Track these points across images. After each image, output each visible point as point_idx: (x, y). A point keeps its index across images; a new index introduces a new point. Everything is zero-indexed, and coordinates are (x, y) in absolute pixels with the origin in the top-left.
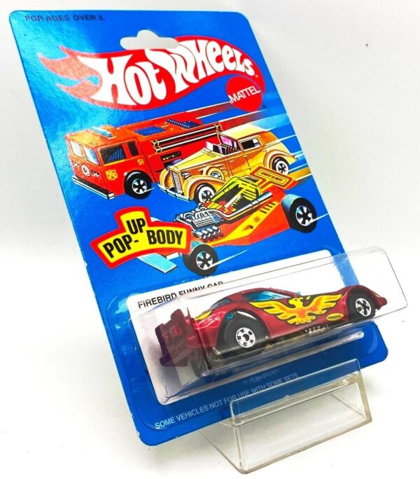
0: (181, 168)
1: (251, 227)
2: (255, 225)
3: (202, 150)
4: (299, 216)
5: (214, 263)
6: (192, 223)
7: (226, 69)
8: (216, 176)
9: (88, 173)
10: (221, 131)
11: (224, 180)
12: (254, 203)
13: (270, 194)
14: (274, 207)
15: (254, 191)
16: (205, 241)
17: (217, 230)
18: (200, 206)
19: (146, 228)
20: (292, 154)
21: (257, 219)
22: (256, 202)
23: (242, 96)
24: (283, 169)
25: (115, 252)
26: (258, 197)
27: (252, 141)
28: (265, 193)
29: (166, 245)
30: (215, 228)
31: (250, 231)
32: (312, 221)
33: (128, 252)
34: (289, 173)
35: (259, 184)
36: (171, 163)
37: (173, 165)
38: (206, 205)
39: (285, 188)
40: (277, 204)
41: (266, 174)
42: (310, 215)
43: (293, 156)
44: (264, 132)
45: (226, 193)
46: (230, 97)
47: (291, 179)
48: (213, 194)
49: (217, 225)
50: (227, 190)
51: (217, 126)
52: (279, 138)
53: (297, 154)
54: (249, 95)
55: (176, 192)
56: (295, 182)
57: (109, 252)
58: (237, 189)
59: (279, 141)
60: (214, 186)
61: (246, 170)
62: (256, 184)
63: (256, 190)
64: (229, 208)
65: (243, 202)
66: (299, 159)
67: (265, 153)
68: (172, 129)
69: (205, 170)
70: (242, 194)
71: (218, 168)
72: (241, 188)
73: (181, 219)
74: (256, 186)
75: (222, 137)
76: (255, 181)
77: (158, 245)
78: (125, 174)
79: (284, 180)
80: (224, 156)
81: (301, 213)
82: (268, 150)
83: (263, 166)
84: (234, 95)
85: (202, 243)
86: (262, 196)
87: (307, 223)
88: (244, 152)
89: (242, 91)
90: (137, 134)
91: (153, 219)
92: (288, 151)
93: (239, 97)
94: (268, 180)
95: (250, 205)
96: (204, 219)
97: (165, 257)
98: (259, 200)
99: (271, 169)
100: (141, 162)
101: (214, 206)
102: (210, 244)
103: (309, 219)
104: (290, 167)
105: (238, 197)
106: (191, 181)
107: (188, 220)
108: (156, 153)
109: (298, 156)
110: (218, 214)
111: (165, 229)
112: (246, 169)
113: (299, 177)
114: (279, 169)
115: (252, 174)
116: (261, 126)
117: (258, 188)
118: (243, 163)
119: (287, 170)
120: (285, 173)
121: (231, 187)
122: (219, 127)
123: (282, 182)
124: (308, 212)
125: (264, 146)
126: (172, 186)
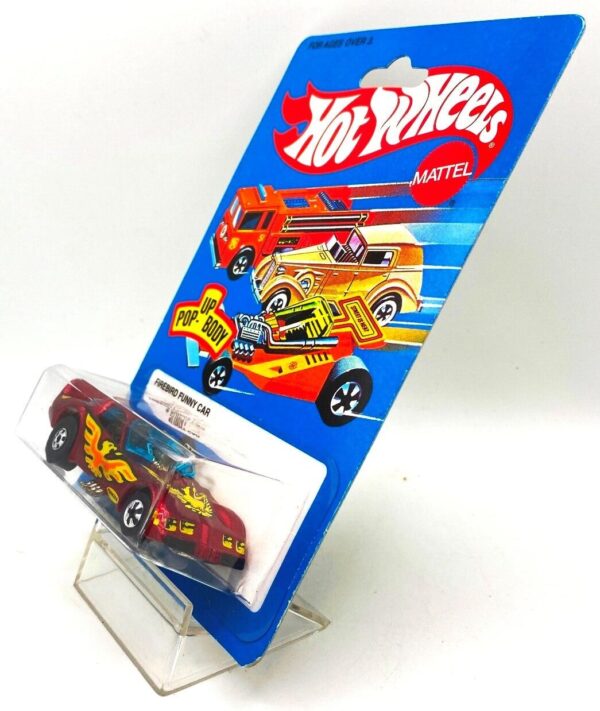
0: (285, 260)
1: (280, 370)
2: (286, 371)
3: (319, 246)
4: (340, 395)
5: (221, 385)
6: (241, 329)
7: (453, 126)
8: (304, 286)
9: (222, 235)
10: (361, 225)
11: (307, 296)
12: (308, 343)
13: (335, 342)
14: (324, 362)
15: (323, 326)
16: (234, 356)
17: (251, 352)
18: (262, 315)
19: (211, 313)
20: (422, 298)
21: (293, 365)
22: (312, 343)
23: (435, 177)
24: (383, 315)
25: (181, 321)
26: (320, 337)
27: (384, 253)
28: (332, 337)
29: (208, 340)
30: (252, 348)
31: (276, 374)
32: (349, 413)
33: (187, 329)
34: (387, 325)
35: (337, 321)
36: (280, 250)
37: (281, 252)
38: (267, 316)
39: (360, 344)
40: (331, 359)
41: (356, 311)
42: (353, 404)
43: (419, 302)
44: (412, 245)
45: (295, 313)
46: (417, 174)
47: (380, 335)
48: (283, 307)
49: (256, 345)
50: (297, 310)
51: (363, 217)
52: (425, 263)
53: (428, 302)
54: (447, 177)
55: (258, 286)
56: (382, 342)
57: (179, 319)
58: (309, 314)
59: (422, 267)
60: (293, 297)
61: (338, 294)
62: (333, 318)
63: (327, 326)
64: (282, 334)
65: (300, 335)
66: (423, 311)
67: (385, 279)
68: (315, 206)
69: (302, 272)
70: (308, 324)
71: (315, 275)
72: (314, 316)
73: (238, 320)
74: (331, 321)
75: (355, 234)
76: (336, 314)
77: (204, 336)
78: (242, 247)
79: (371, 332)
80: (334, 262)
81: (345, 392)
82: (393, 276)
83: (363, 298)
84: (426, 173)
85: (230, 357)
86: (325, 338)
87: (340, 412)
88: (361, 266)
89: (441, 169)
90: (283, 203)
91: (222, 307)
92: (418, 291)
93: (430, 177)
94: (351, 321)
95: (303, 343)
96: (253, 331)
97: (200, 350)
98: (317, 342)
99: (369, 308)
100: (262, 238)
101: (273, 322)
102: (235, 363)
103: (347, 408)
104: (398, 316)
105: (300, 324)
106: (280, 280)
107: (241, 324)
108: (280, 233)
109: (430, 304)
110: (268, 333)
111: (221, 322)
112: (341, 293)
113: (394, 338)
114: (380, 312)
115: (341, 302)
116: (416, 235)
117: (330, 326)
118: (345, 282)
119: (389, 319)
120: (380, 323)
121: (305, 309)
122: (364, 219)
123: (365, 333)
124: (355, 398)
125: (392, 268)
126: (260, 278)
